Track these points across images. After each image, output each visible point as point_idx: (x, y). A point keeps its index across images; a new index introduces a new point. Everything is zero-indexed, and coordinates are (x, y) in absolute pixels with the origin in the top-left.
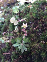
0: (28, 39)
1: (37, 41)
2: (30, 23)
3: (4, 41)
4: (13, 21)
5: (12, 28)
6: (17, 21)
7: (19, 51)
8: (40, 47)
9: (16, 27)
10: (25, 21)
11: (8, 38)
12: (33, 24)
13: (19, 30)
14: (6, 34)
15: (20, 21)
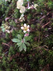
0: (31, 36)
1: (41, 42)
2: (42, 13)
3: (5, 29)
4: (20, 6)
5: (18, 14)
6: (24, 7)
7: (18, 48)
8: (41, 52)
9: (22, 15)
10: (36, 9)
11: (10, 27)
12: (44, 17)
13: (24, 20)
14: (10, 20)
15: (29, 8)
